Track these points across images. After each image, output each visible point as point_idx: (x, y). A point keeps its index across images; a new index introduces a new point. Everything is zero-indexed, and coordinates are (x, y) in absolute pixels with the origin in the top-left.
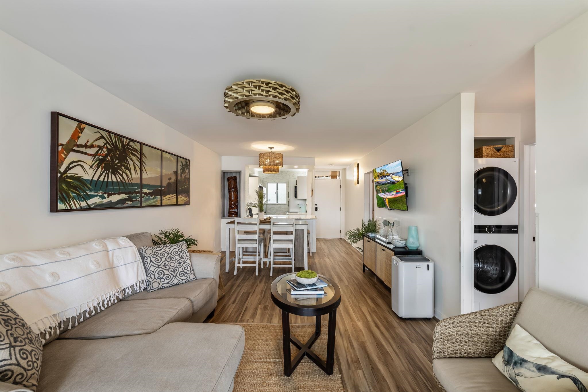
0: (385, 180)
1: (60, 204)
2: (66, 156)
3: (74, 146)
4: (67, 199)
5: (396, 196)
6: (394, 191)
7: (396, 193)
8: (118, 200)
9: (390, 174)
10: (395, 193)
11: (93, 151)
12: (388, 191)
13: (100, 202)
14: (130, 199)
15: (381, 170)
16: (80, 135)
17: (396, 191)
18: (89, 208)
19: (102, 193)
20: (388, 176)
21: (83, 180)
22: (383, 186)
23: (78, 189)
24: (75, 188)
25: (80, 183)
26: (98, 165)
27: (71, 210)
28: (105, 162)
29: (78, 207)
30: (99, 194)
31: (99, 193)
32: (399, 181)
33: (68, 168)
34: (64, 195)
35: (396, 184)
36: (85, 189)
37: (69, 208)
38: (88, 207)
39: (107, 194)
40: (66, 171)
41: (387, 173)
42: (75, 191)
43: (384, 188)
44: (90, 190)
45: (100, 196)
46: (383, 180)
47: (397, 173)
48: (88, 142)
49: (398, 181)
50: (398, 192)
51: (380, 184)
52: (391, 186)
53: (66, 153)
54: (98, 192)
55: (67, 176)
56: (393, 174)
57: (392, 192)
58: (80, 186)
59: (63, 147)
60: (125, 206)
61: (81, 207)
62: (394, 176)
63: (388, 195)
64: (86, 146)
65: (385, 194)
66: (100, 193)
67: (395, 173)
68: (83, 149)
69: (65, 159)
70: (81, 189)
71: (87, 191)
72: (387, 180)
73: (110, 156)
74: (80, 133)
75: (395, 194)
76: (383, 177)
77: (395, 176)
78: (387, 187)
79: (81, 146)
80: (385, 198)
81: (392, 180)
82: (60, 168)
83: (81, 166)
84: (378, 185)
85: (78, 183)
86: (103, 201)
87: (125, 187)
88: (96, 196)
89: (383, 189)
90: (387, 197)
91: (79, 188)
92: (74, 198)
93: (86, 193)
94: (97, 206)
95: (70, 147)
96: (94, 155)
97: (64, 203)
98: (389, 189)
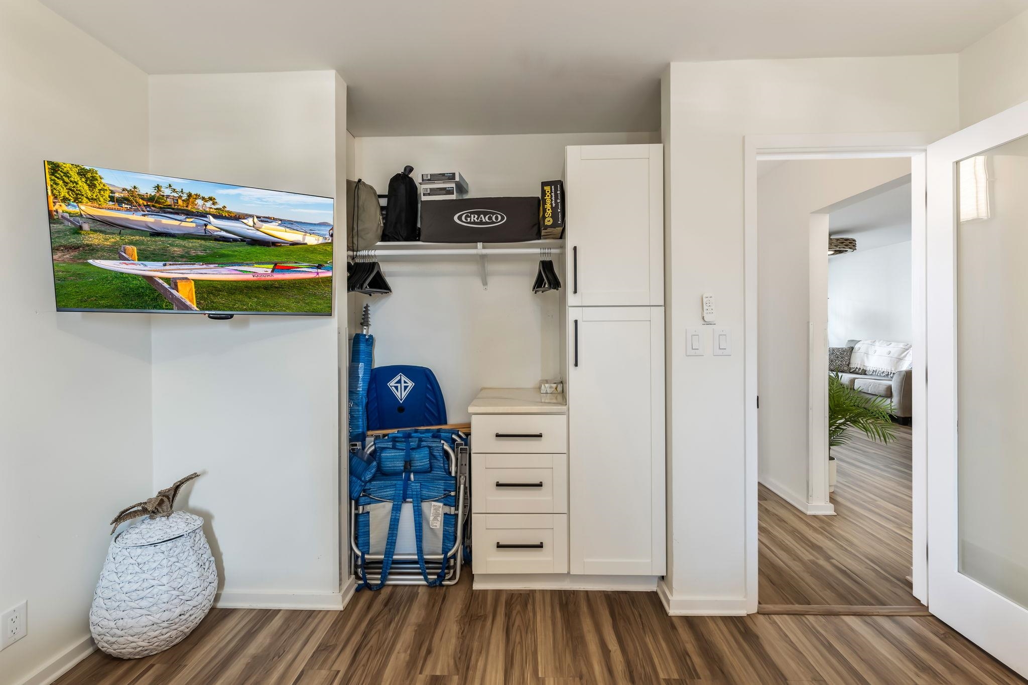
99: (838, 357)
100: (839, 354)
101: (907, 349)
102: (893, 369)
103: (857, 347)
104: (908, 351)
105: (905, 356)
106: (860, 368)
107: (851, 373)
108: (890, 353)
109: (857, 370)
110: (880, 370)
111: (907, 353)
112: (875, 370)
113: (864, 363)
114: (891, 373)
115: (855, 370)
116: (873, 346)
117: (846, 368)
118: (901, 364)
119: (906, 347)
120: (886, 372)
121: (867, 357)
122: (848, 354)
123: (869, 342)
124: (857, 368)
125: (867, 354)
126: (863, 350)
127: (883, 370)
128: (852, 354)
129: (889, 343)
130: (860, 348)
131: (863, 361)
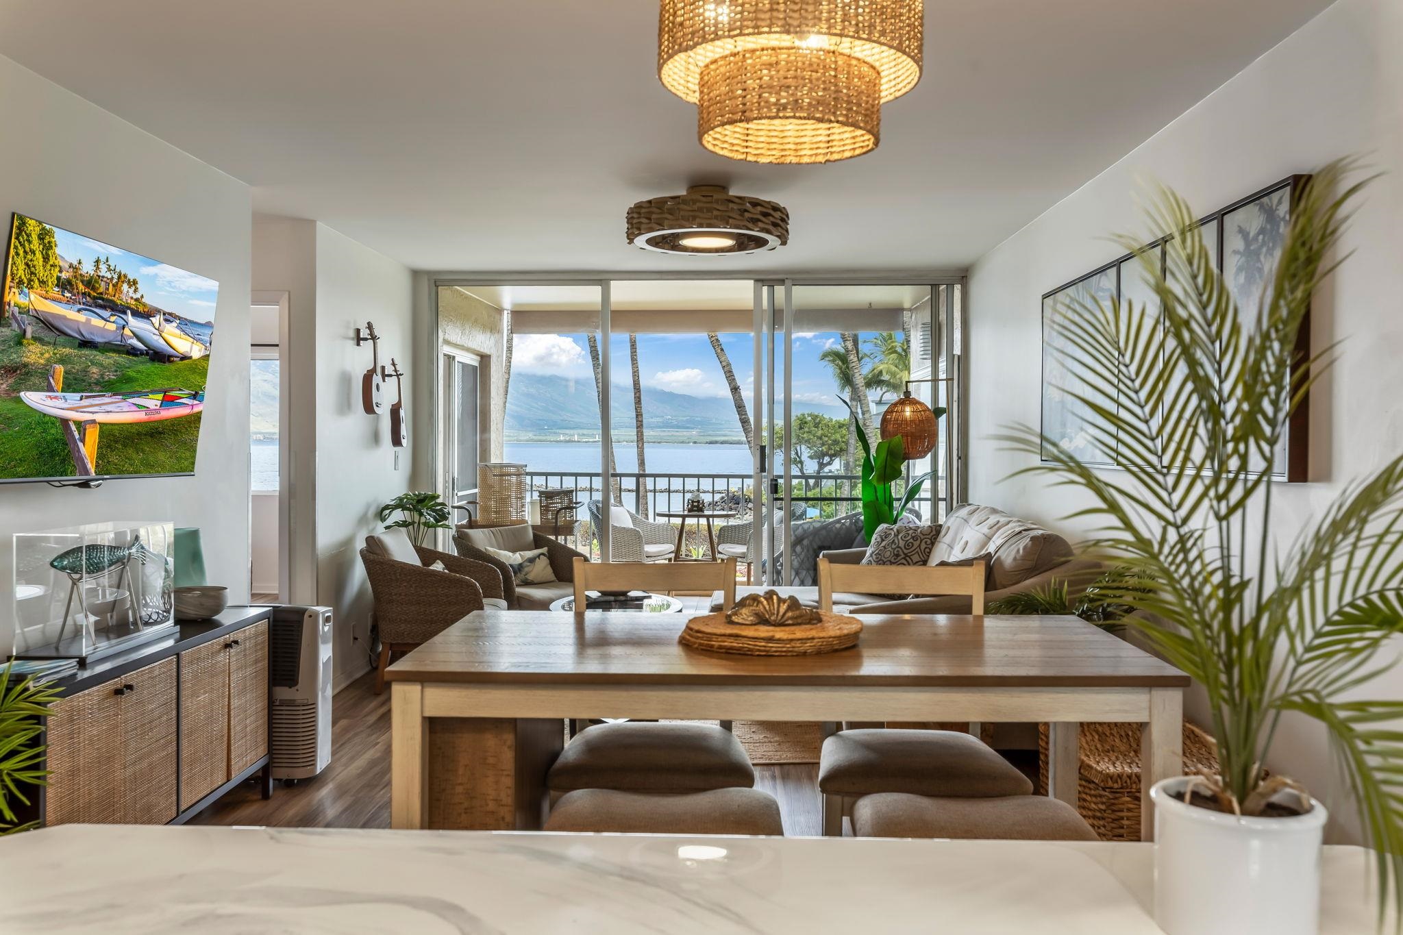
0: (112, 327)
5: (157, 417)
6: (153, 392)
7: (159, 403)
9: (158, 311)
10: (153, 402)
12: (119, 386)
15: (103, 267)
17: (160, 396)
20: (136, 314)
22: (86, 352)
32: (190, 358)
35: (172, 367)
41: (136, 300)
43: (94, 370)
46: (97, 322)
47: (191, 322)
49: (184, 358)
50: (169, 401)
51: (62, 339)
52: (141, 367)
56: (169, 317)
57: (139, 394)
62: (171, 330)
63: (109, 408)
65: (85, 402)
67: (180, 318)
72: (127, 332)
75: (152, 407)
76: (103, 307)
77: (178, 332)
78: (119, 367)
80: (79, 424)
81: (155, 344)
84: (35, 339)
89: (85, 371)
90: (101, 418)
98: (129, 380)
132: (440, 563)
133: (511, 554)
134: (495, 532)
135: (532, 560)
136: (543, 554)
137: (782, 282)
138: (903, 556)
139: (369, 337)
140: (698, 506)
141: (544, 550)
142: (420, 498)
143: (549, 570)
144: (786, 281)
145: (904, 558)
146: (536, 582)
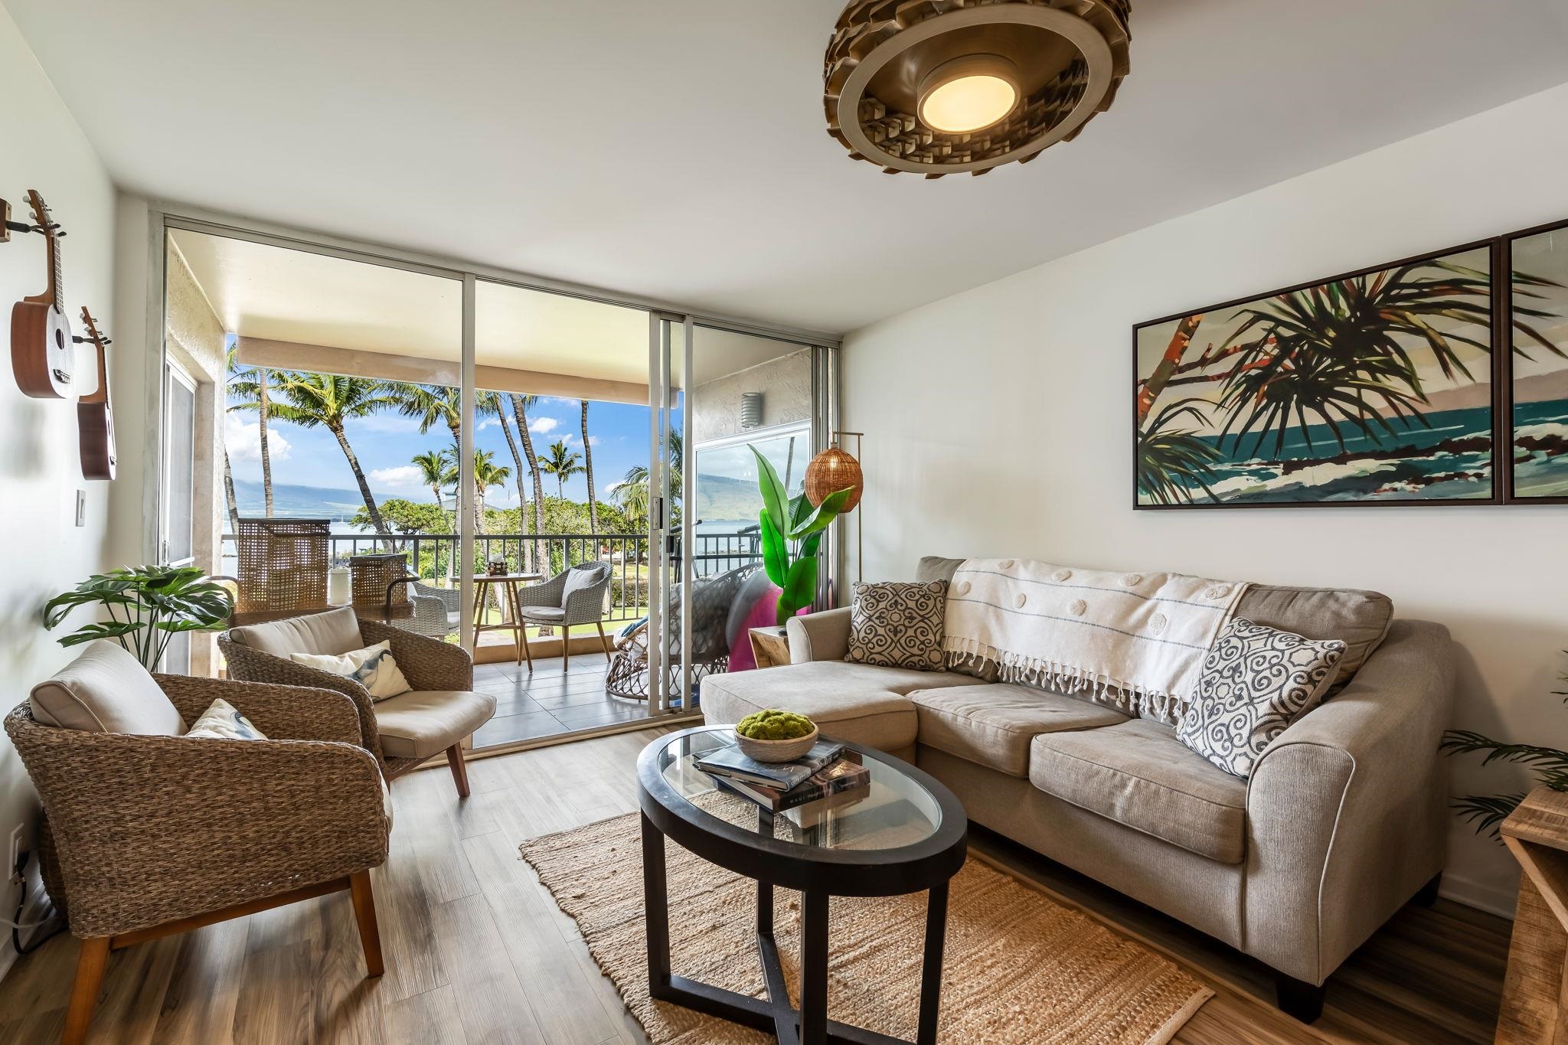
1: (1142, 494)
2: (1153, 400)
3: (1173, 373)
4: (1156, 484)
8: (1335, 480)
11: (1227, 365)
13: (1250, 488)
14: (1405, 473)
16: (1186, 344)
18: (1216, 504)
19: (1258, 464)
21: (1198, 441)
23: (1184, 462)
24: (1176, 460)
25: (1186, 449)
26: (1242, 394)
27: (1167, 506)
28: (1270, 381)
29: (1183, 499)
30: (1248, 468)
31: (1249, 465)
33: (1159, 422)
34: (1150, 477)
36: (1201, 460)
37: (1161, 503)
38: (1212, 501)
39: (1282, 465)
40: (1152, 430)
42: (1174, 467)
44: (1218, 460)
45: (1252, 473)
48: (1209, 350)
53: (1152, 395)
54: (1246, 463)
55: (1155, 439)
58: (1187, 455)
59: (1147, 384)
60: (1377, 498)
61: (1191, 501)
64: (1204, 362)
66: (1255, 463)
68: (1197, 372)
69: (1150, 406)
70: (1190, 460)
71: (1210, 462)
73: (1293, 355)
74: (1185, 339)
79: (1190, 366)
82: (1142, 426)
83: (1190, 410)
85: (1181, 449)
86: (1265, 486)
87: (1373, 435)
88: (1239, 474)
91: (1184, 460)
92: (1172, 481)
93: (1207, 469)
94: (1241, 497)
95: (1162, 380)
96: (1231, 375)
97: (1151, 493)
99: (912, 618)
100: (912, 604)
101: (1145, 598)
102: (1106, 673)
103: (959, 579)
104: (1148, 604)
105: (1143, 622)
106: (979, 658)
107: (948, 670)
108: (1083, 607)
109: (971, 663)
110: (1058, 670)
111: (1150, 612)
112: (1038, 670)
113: (989, 638)
114: (1101, 685)
115: (965, 663)
116: (1010, 582)
117: (936, 656)
118: (1132, 651)
119: (1140, 589)
120: (1082, 681)
121: (999, 619)
122: (939, 606)
123: (994, 565)
124: (969, 655)
125: (994, 606)
126: (979, 593)
127: (1068, 672)
128: (950, 604)
129: (1064, 571)
130: (968, 587)
131: (984, 630)
132: (225, 704)
133: (335, 659)
134: (298, 624)
135: (372, 664)
136: (386, 652)
137: (682, 318)
138: (919, 618)
139: (34, 223)
140: (501, 569)
141: (385, 645)
142: (155, 576)
143: (399, 675)
144: (687, 317)
145: (922, 621)
146: (382, 698)
